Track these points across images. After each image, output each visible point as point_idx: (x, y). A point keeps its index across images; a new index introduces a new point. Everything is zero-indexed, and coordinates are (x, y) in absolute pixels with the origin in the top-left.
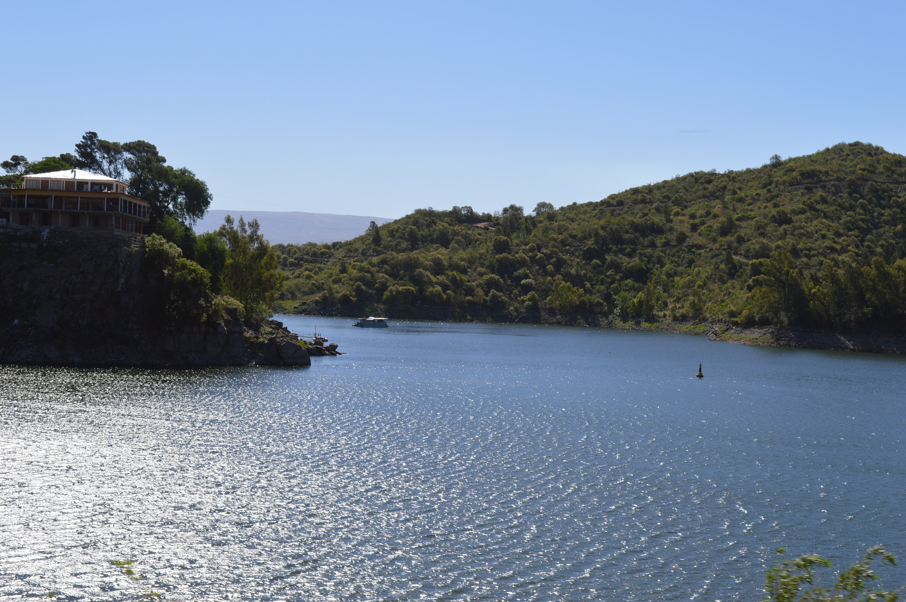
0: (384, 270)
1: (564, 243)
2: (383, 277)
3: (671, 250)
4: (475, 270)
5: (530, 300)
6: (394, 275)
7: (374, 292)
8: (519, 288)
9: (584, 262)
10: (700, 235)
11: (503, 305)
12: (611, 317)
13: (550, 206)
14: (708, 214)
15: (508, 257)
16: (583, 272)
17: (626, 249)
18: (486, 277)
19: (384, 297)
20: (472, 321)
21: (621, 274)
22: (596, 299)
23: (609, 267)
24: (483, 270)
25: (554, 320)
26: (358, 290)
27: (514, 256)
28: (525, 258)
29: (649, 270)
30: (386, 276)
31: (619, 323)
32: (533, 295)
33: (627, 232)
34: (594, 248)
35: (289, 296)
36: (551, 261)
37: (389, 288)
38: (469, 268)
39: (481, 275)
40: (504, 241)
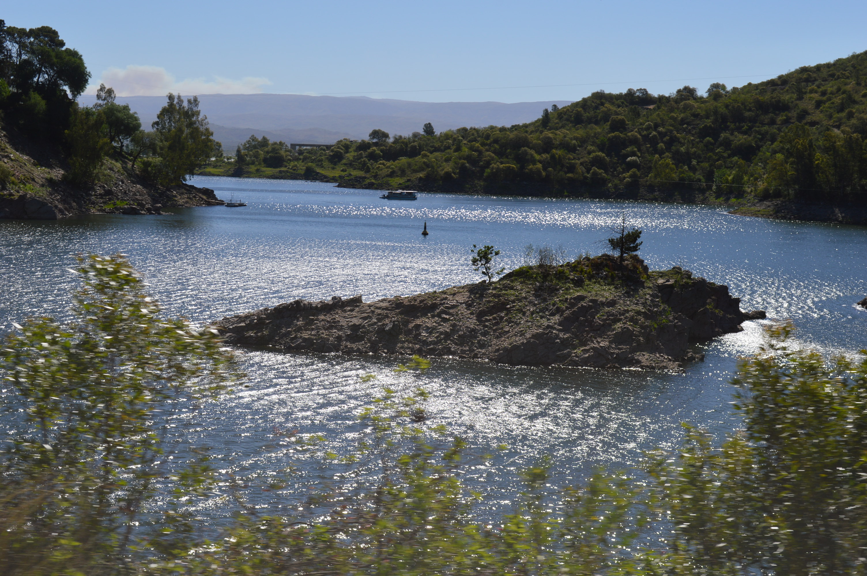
0: (492, 149)
1: (683, 121)
2: (489, 155)
3: (787, 127)
4: (586, 148)
5: (631, 177)
6: (500, 154)
7: (478, 169)
8: (624, 166)
9: (698, 140)
10: (821, 112)
11: (604, 182)
12: (707, 195)
13: (723, 87)
14: (839, 90)
15: (619, 136)
16: (694, 149)
17: (743, 127)
18: (592, 155)
19: (485, 174)
20: (568, 197)
21: (729, 152)
22: (698, 175)
23: (721, 145)
24: (593, 148)
25: (652, 196)
26: (463, 168)
27: (626, 134)
28: (636, 136)
29: (758, 148)
30: (493, 155)
31: (712, 199)
32: (634, 172)
33: (750, 110)
34: (710, 126)
35: (399, 173)
36: (665, 139)
37: (491, 166)
38: (580, 146)
39: (589, 153)
40: (620, 120)
